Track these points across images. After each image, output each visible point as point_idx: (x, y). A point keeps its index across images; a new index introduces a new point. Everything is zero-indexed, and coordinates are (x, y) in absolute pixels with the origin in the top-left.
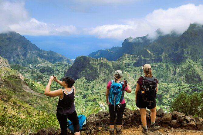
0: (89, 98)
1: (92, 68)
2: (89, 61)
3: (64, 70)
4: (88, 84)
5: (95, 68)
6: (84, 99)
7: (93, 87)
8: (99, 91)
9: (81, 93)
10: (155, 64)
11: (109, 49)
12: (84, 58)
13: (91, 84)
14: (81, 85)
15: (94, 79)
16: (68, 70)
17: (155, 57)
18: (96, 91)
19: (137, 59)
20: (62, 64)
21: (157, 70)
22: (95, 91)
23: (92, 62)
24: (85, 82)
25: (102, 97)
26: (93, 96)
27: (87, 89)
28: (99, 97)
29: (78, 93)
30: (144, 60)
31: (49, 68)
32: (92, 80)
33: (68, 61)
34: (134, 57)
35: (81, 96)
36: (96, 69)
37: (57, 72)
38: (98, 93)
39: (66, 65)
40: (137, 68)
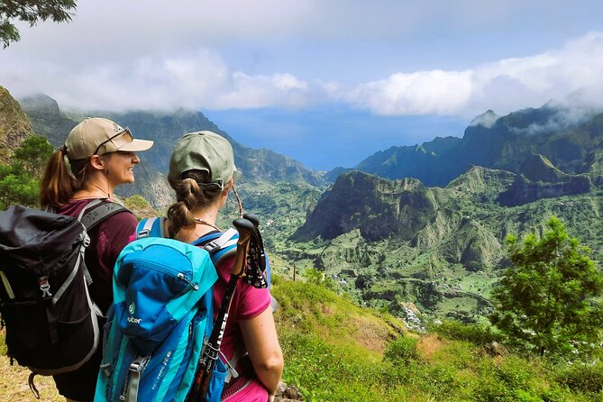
0: (374, 289)
1: (378, 207)
2: (373, 187)
3: (302, 204)
4: (370, 248)
5: (388, 206)
6: (359, 291)
7: (382, 258)
8: (399, 270)
9: (351, 273)
10: (565, 198)
11: (425, 145)
12: (359, 177)
13: (377, 249)
14: (351, 250)
15: (386, 236)
16: (316, 208)
17: (565, 179)
18: (392, 271)
19: (510, 181)
20: (296, 188)
21: (570, 219)
22: (388, 270)
23: (379, 188)
24: (360, 244)
25: (409, 287)
26: (385, 283)
27: (367, 263)
28: (400, 287)
29: (343, 272)
30: (530, 186)
31: (265, 197)
32: (378, 239)
33: (309, 177)
34: (502, 176)
35: (352, 281)
36: (391, 209)
37: (284, 210)
38: (397, 276)
39: (307, 192)
40: (509, 210)
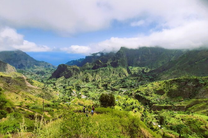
0: (67, 88)
1: (68, 71)
2: (66, 67)
3: (51, 72)
4: (66, 80)
5: (70, 71)
6: (64, 89)
7: (69, 82)
8: (73, 84)
9: (62, 86)
11: (78, 60)
12: (63, 65)
13: (68, 80)
14: (62, 81)
15: (70, 77)
16: (54, 72)
17: (103, 64)
18: (71, 84)
19: (94, 65)
20: (50, 69)
21: (104, 71)
22: (70, 84)
23: (68, 67)
24: (64, 79)
25: (75, 87)
26: (69, 87)
27: (66, 83)
28: (73, 87)
29: (60, 85)
30: (97, 66)
31: (42, 71)
32: (68, 78)
33: (54, 67)
34: (92, 64)
35: (62, 87)
36: (71, 71)
37: (47, 74)
38: (72, 85)
39: (52, 70)
40: (94, 70)
